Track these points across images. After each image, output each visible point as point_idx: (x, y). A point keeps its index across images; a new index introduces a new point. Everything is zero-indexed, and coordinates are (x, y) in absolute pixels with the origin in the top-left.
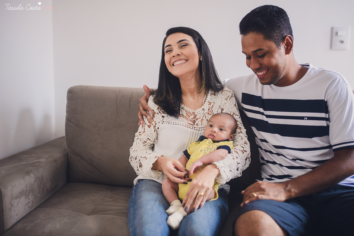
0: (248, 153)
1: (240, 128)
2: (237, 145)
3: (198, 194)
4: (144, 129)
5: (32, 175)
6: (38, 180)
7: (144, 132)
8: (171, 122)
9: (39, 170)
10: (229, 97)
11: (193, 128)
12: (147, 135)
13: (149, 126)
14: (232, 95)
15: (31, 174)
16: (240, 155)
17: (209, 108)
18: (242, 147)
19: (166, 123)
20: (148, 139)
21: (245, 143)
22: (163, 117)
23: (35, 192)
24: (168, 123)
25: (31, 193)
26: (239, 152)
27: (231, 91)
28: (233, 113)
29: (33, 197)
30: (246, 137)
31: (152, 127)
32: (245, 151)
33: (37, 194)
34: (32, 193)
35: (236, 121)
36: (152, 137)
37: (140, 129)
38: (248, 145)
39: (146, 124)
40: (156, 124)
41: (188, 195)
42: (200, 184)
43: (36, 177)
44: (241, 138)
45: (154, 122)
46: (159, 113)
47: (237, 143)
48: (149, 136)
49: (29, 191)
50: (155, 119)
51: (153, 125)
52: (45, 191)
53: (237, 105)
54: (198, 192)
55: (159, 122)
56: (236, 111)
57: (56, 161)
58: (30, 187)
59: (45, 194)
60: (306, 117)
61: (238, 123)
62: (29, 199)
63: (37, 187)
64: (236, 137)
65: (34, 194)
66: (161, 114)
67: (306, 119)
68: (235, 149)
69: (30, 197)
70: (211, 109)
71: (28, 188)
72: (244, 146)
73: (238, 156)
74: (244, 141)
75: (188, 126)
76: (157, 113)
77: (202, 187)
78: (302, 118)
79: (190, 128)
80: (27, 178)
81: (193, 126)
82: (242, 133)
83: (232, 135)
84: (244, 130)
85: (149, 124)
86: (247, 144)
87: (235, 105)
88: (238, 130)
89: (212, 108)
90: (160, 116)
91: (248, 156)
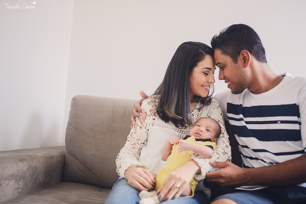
0: (229, 155)
1: (223, 133)
2: (218, 147)
3: (174, 185)
4: (136, 130)
5: (26, 163)
6: (31, 169)
7: (136, 132)
8: (160, 124)
9: (34, 160)
10: (217, 107)
11: (181, 132)
12: (138, 136)
13: (141, 128)
14: (219, 105)
15: (24, 162)
16: (221, 156)
17: (198, 114)
18: (223, 149)
19: (156, 125)
20: (139, 139)
21: (226, 146)
22: (154, 119)
23: (26, 180)
24: (158, 125)
25: (22, 180)
26: (219, 153)
27: (218, 102)
28: (218, 120)
29: (23, 184)
30: (228, 142)
31: (143, 128)
32: (226, 153)
33: (28, 182)
34: (24, 181)
35: (220, 127)
36: (143, 138)
37: (133, 130)
38: (230, 149)
39: (138, 125)
40: (147, 125)
41: (165, 185)
42: (178, 176)
43: (29, 166)
44: (223, 142)
45: (145, 123)
46: (150, 115)
47: (218, 146)
48: (140, 136)
49: (20, 177)
50: (146, 121)
51: (144, 126)
52: (37, 182)
53: (222, 114)
54: (175, 184)
55: (149, 124)
56: (221, 119)
57: (52, 157)
58: (23, 173)
59: (36, 185)
60: (279, 121)
61: (222, 129)
62: (19, 184)
63: (29, 176)
64: (218, 141)
65: (25, 181)
66: (152, 116)
67: (279, 123)
68: (216, 151)
69: (20, 183)
70: (200, 116)
71: (20, 174)
72: (225, 149)
73: (219, 157)
74: (225, 145)
75: (176, 129)
76: (149, 115)
77: (180, 179)
78: (276, 122)
79: (178, 131)
80: (20, 164)
81: (181, 130)
82: (224, 137)
83: (215, 139)
84: (227, 136)
85: (141, 125)
86: (228, 148)
87: (221, 114)
88: (221, 135)
89: (201, 114)
90: (151, 118)
91: (229, 158)
